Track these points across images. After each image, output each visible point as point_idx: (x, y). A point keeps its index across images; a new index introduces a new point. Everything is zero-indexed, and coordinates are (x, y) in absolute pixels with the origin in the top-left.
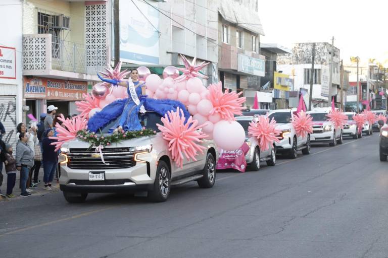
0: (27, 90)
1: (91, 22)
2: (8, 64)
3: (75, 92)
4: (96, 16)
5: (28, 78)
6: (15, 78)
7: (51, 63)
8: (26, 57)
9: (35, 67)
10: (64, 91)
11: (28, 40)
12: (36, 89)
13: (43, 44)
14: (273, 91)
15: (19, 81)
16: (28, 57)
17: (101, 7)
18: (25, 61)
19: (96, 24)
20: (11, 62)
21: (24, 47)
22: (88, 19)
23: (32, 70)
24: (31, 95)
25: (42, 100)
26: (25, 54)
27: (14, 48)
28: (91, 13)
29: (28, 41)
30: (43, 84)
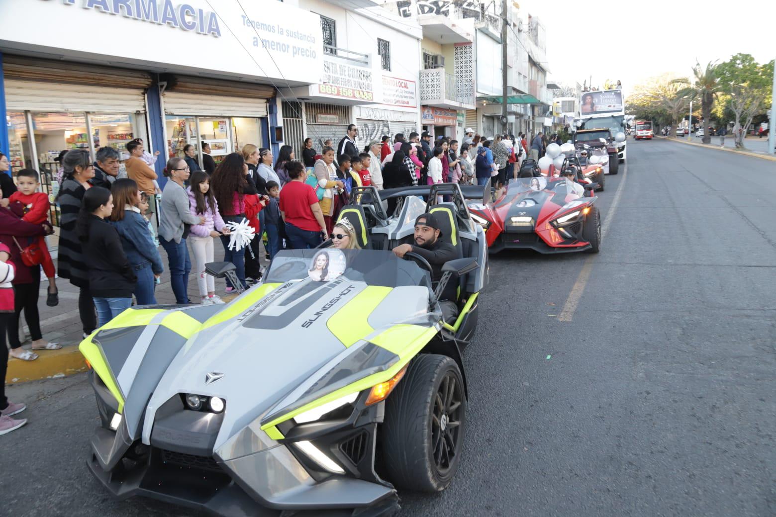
0: (424, 117)
1: (459, 60)
2: (411, 95)
3: (449, 118)
4: (463, 55)
5: (424, 107)
6: (416, 107)
7: (444, 94)
8: (422, 90)
9: (431, 97)
10: (444, 118)
11: (425, 74)
12: (429, 116)
13: (438, 77)
14: (552, 117)
15: (418, 110)
16: (425, 89)
17: (468, 47)
18: (422, 92)
19: (464, 62)
20: (413, 94)
21: (421, 81)
22: (457, 58)
23: (429, 101)
24: (426, 122)
25: (431, 125)
26: (421, 87)
27: (415, 82)
28: (459, 53)
29: (425, 76)
30: (433, 113)
